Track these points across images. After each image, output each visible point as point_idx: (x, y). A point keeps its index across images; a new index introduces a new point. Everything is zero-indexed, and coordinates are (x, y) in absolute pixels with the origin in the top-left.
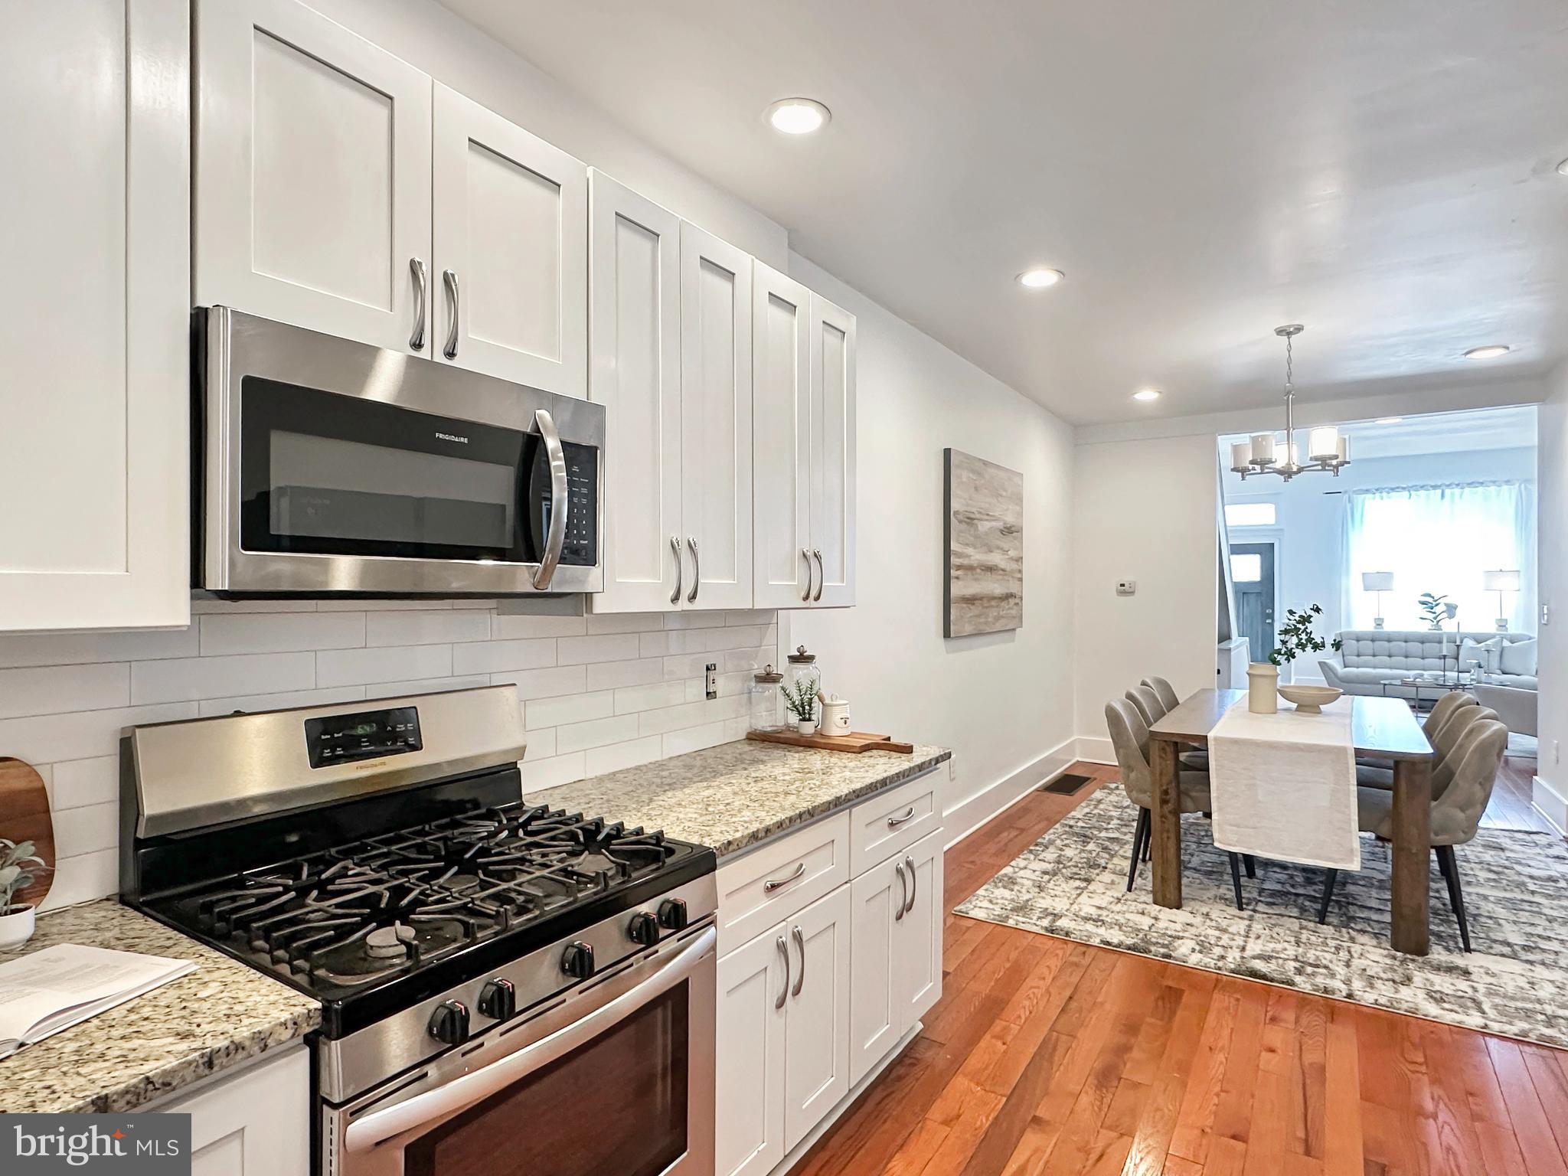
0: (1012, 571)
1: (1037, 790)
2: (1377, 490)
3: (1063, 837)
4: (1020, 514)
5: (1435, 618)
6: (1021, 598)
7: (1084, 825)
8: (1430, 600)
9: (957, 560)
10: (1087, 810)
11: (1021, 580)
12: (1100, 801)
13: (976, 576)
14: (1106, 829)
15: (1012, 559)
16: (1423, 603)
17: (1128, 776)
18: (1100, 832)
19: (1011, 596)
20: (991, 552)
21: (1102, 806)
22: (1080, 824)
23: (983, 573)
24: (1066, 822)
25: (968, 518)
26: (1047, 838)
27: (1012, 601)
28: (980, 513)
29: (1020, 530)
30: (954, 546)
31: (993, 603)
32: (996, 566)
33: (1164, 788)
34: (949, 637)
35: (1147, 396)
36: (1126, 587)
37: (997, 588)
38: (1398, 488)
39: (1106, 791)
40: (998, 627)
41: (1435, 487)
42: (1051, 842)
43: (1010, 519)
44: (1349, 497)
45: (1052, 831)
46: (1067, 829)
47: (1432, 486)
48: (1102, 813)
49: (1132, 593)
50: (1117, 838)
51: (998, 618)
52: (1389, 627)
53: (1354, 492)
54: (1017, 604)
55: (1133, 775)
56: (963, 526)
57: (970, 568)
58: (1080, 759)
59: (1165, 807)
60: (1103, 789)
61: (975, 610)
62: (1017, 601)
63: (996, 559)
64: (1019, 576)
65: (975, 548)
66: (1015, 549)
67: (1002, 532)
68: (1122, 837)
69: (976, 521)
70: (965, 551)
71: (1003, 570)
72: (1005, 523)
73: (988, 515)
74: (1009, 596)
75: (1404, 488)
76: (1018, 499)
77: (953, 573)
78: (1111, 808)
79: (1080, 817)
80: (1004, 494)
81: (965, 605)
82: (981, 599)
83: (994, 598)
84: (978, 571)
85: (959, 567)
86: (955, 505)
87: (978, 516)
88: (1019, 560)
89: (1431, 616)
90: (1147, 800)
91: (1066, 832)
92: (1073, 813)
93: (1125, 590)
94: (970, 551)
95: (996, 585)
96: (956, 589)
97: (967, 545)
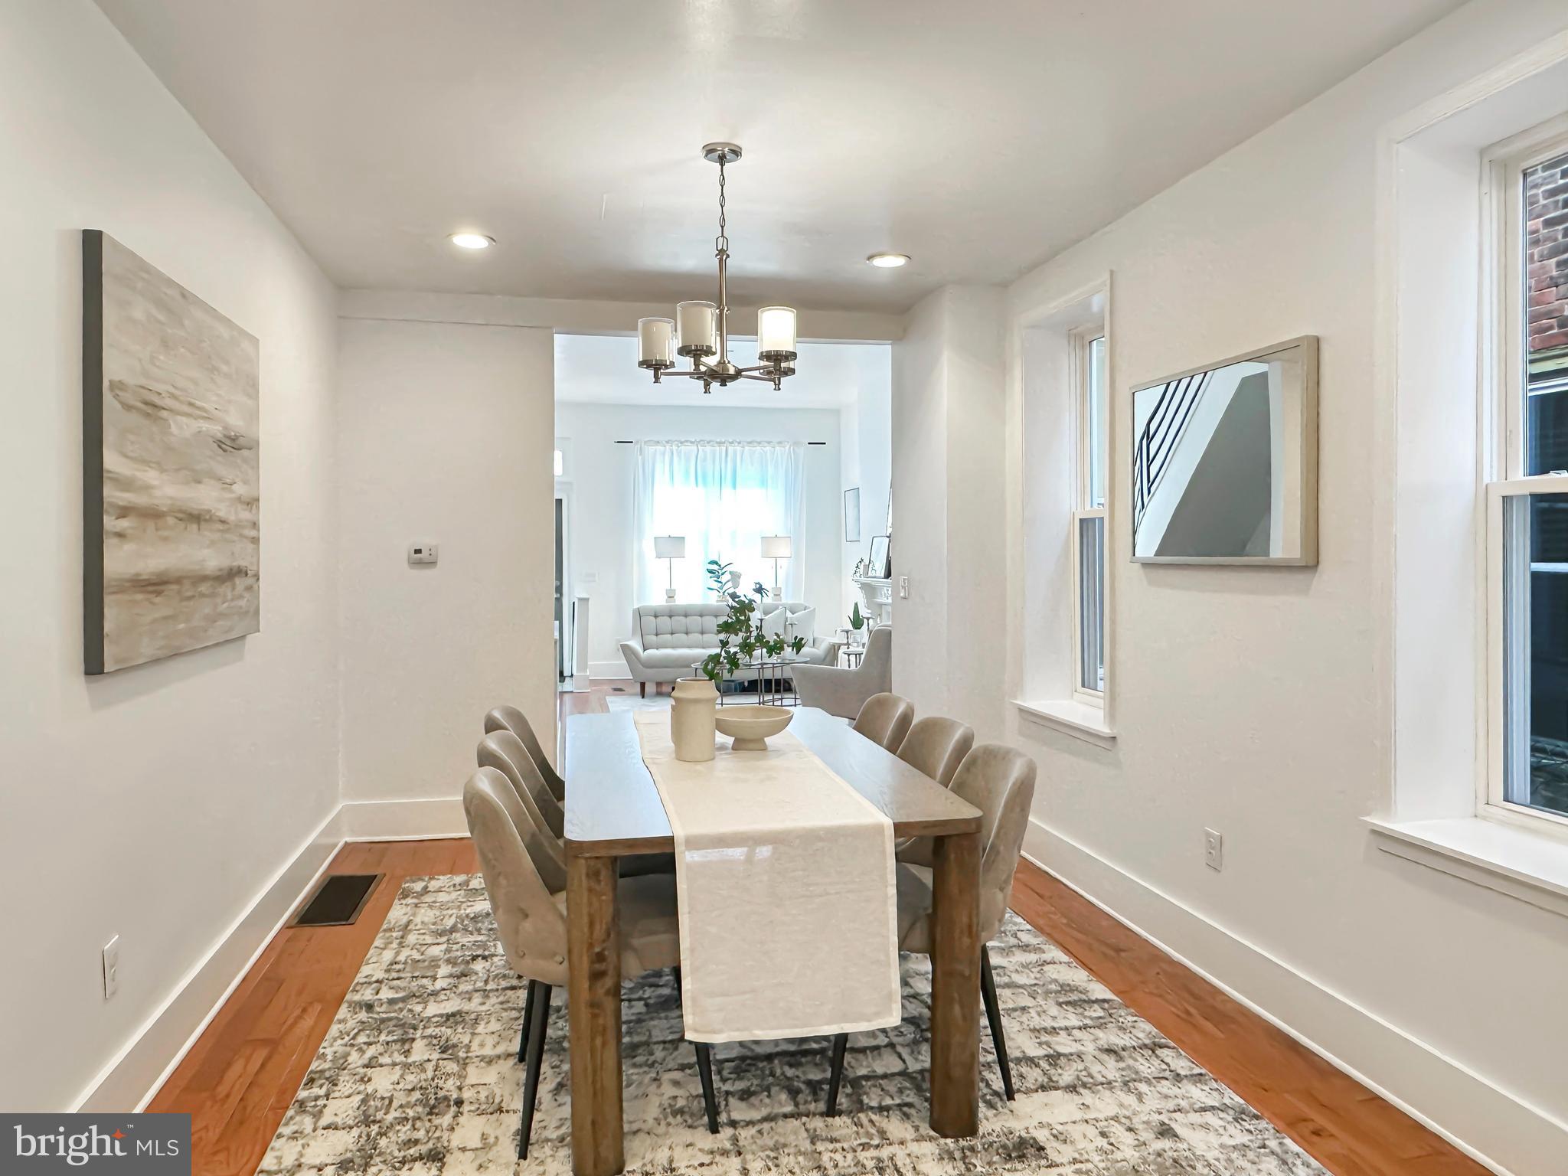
0: (239, 525)
1: (287, 926)
2: (667, 442)
3: (362, 1039)
4: (254, 415)
5: (721, 588)
6: (257, 577)
7: (391, 995)
8: (715, 567)
9: (119, 494)
10: (388, 956)
11: (255, 541)
12: (406, 928)
13: (166, 533)
14: (434, 994)
15: (239, 499)
16: (711, 572)
17: (517, 932)
18: (425, 1003)
19: (238, 572)
20: (199, 482)
21: (412, 938)
22: (386, 994)
23: (182, 525)
24: (357, 997)
25: (146, 403)
26: (329, 1052)
27: (240, 583)
28: (173, 396)
29: (253, 446)
30: (111, 460)
31: (204, 588)
32: (209, 511)
33: (597, 950)
34: (101, 672)
35: (470, 241)
36: (424, 555)
37: (212, 560)
38: (687, 441)
39: (409, 901)
40: (215, 635)
41: (720, 443)
42: (341, 1064)
43: (236, 421)
44: (641, 448)
45: (334, 1030)
46: (363, 1015)
47: (717, 443)
48: (417, 956)
49: (432, 564)
50: (459, 1013)
51: (212, 619)
52: (682, 600)
53: (645, 442)
54: (249, 588)
55: (527, 926)
56: (134, 419)
57: (152, 515)
58: (349, 839)
59: (599, 984)
60: (405, 897)
61: (162, 607)
62: (250, 581)
63: (206, 497)
64: (253, 533)
65: (163, 471)
66: (245, 482)
67: (220, 443)
68: (466, 1006)
69: (164, 414)
70: (138, 474)
71: (223, 522)
72: (225, 428)
73: (191, 404)
74: (233, 574)
75: (691, 442)
76: (251, 387)
77: (110, 522)
78: (429, 940)
79: (380, 975)
80: (224, 368)
81: (139, 597)
82: (178, 580)
83: (204, 578)
84: (171, 521)
85: (124, 512)
86: (113, 367)
87: (168, 402)
88: (252, 503)
89: (716, 585)
90: (552, 970)
91: (363, 1026)
92: (365, 970)
93: (421, 559)
94: (151, 476)
95: (206, 552)
96: (117, 561)
97: (144, 462)
